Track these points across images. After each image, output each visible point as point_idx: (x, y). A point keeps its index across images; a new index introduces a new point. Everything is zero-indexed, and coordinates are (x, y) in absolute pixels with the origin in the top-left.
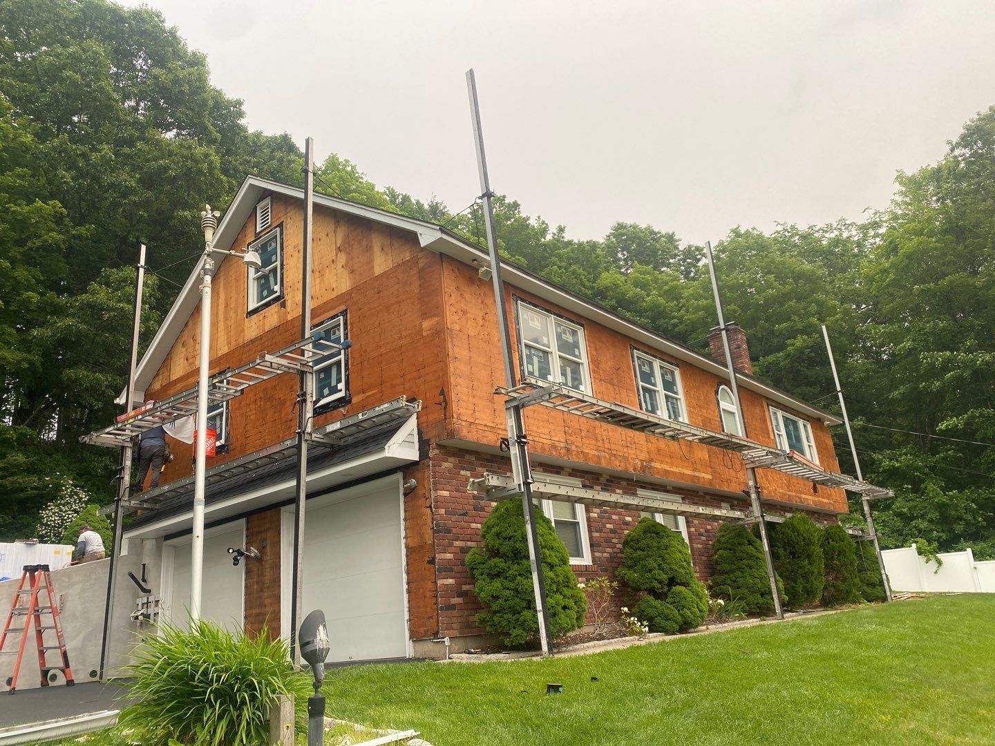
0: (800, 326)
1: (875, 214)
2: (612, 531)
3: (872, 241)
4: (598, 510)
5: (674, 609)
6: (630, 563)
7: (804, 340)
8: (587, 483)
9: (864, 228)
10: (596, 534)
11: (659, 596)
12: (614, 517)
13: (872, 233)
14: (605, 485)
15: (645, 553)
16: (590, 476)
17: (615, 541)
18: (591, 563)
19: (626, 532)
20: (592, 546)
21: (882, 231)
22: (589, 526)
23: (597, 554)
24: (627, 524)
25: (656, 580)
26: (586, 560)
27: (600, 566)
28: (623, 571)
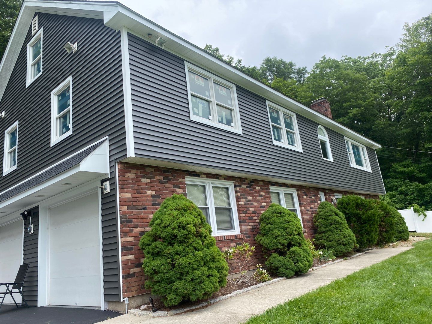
0: (354, 104)
1: (391, 49)
2: (253, 212)
3: (389, 62)
4: (244, 200)
5: (291, 261)
6: (263, 232)
7: (357, 111)
8: (237, 184)
9: (385, 57)
10: (243, 215)
11: (282, 253)
12: (255, 204)
13: (388, 58)
14: (249, 184)
15: (273, 226)
16: (239, 180)
17: (255, 218)
18: (239, 233)
19: (263, 212)
20: (240, 222)
21: (393, 57)
22: (238, 210)
23: (243, 227)
24: (263, 207)
25: (280, 243)
26: (236, 231)
27: (245, 234)
28: (259, 237)
